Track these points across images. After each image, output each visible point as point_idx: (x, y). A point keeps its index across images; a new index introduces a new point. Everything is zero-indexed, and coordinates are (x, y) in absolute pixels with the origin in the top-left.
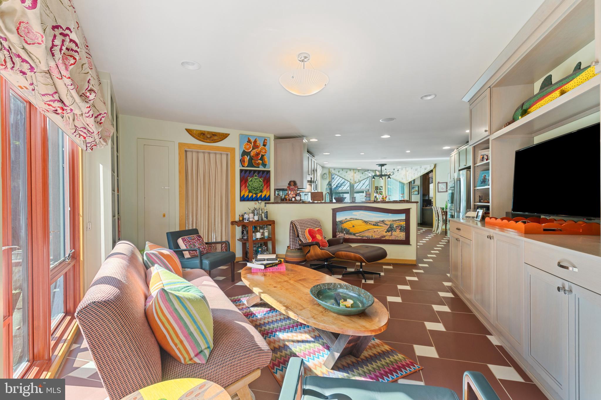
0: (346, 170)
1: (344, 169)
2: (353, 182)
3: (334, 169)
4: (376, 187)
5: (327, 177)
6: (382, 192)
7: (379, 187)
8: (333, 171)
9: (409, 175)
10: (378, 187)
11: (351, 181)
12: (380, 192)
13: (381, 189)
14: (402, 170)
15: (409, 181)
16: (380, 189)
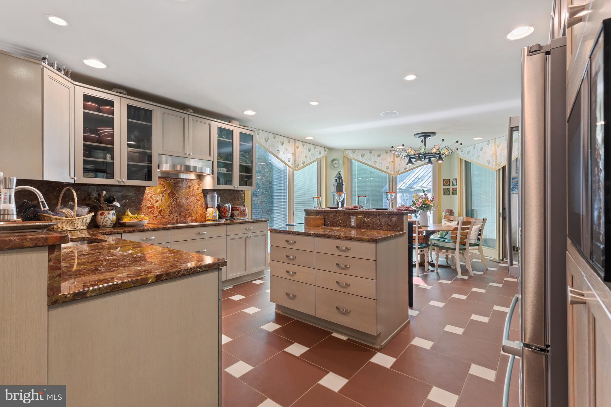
0: (379, 153)
1: (373, 152)
2: (392, 172)
3: (354, 151)
4: (444, 180)
5: (339, 165)
6: (456, 189)
7: (451, 181)
8: (351, 155)
9: (501, 154)
10: (449, 180)
11: (388, 171)
12: (453, 189)
13: (455, 183)
14: (488, 144)
15: (502, 165)
16: (453, 185)
